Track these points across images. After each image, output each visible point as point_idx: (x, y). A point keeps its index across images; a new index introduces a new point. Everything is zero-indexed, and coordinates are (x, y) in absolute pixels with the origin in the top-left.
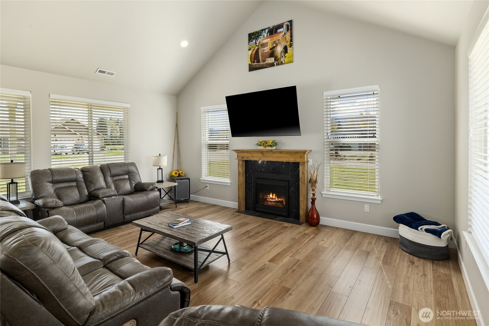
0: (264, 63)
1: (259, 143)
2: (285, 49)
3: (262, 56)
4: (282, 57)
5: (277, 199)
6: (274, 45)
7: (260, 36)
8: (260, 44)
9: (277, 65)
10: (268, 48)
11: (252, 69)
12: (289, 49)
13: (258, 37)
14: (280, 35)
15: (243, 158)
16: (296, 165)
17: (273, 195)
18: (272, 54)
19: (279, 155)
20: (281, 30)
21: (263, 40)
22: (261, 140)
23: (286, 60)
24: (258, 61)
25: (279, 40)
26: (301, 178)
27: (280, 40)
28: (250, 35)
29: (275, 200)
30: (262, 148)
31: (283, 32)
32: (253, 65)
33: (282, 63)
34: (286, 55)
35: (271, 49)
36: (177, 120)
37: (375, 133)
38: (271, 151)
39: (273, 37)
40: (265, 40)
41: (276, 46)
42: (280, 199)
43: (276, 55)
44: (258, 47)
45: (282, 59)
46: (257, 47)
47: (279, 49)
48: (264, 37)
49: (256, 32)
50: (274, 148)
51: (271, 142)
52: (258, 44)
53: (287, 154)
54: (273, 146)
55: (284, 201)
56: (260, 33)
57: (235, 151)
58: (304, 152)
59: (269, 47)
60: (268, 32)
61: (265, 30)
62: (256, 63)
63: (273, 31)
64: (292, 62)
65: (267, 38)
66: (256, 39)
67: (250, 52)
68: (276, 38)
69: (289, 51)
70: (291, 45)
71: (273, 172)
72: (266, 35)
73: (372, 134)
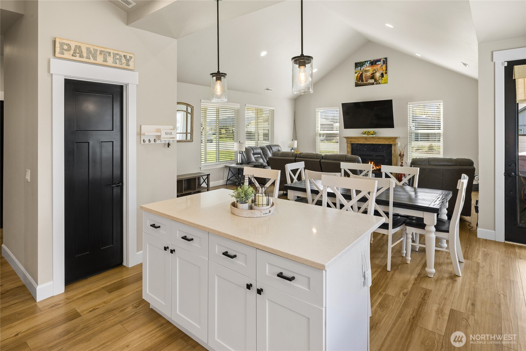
0: (367, 82)
1: (364, 133)
2: (382, 75)
3: (365, 78)
4: (380, 79)
5: (375, 167)
6: (374, 72)
7: (364, 65)
8: (364, 70)
9: (376, 84)
10: (370, 73)
11: (357, 85)
12: (385, 75)
13: (362, 65)
14: (379, 66)
15: (351, 142)
16: (390, 146)
18: (373, 77)
19: (378, 140)
20: (379, 63)
21: (366, 68)
22: (365, 131)
23: (383, 81)
24: (362, 81)
25: (377, 69)
26: (393, 154)
27: (379, 69)
28: (356, 64)
30: (366, 136)
31: (380, 64)
32: (358, 83)
33: (380, 83)
34: (383, 78)
35: (372, 74)
36: (295, 117)
37: (440, 127)
38: (373, 137)
39: (373, 67)
40: (367, 67)
41: (375, 73)
42: (377, 168)
43: (375, 78)
44: (362, 72)
45: (380, 81)
47: (378, 75)
49: (361, 62)
50: (374, 136)
51: (372, 132)
52: (362, 70)
53: (384, 139)
54: (374, 134)
56: (364, 64)
57: (345, 138)
58: (396, 138)
60: (370, 63)
61: (367, 61)
62: (360, 82)
63: (373, 63)
64: (387, 83)
65: (369, 67)
66: (361, 67)
67: (356, 74)
68: (375, 67)
69: (384, 77)
70: (386, 73)
71: (373, 151)
72: (368, 65)
73: (438, 127)
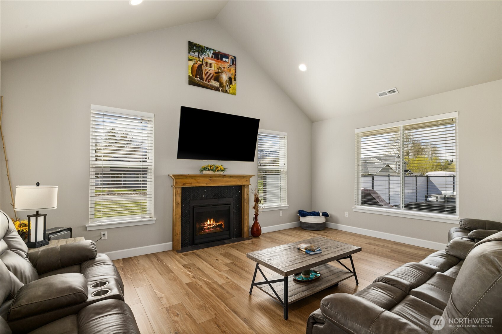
0: (208, 83)
2: (230, 81)
3: (206, 75)
4: (227, 86)
6: (220, 71)
7: (204, 52)
8: (204, 61)
9: (221, 91)
11: (192, 82)
12: (233, 81)
13: (202, 52)
14: (226, 65)
17: (210, 221)
18: (217, 78)
20: (227, 60)
21: (207, 58)
23: (231, 90)
24: (202, 78)
25: (224, 68)
26: (246, 199)
27: (226, 69)
28: (190, 43)
29: (213, 226)
31: (228, 62)
32: (194, 80)
33: (226, 92)
34: (231, 86)
35: (216, 73)
38: (222, 175)
39: (218, 62)
40: (209, 58)
41: (221, 73)
42: (218, 224)
43: (221, 81)
44: (201, 63)
45: (227, 88)
46: (200, 61)
47: (224, 77)
48: (209, 56)
49: (199, 46)
52: (201, 60)
55: (223, 224)
56: (204, 50)
57: (172, 176)
58: (249, 176)
59: (214, 69)
60: (213, 54)
61: (210, 49)
62: (198, 79)
63: (219, 56)
64: (236, 95)
65: (212, 59)
66: (199, 53)
67: (191, 63)
68: (221, 64)
69: (233, 84)
70: (235, 80)
71: (215, 197)
72: (210, 56)
